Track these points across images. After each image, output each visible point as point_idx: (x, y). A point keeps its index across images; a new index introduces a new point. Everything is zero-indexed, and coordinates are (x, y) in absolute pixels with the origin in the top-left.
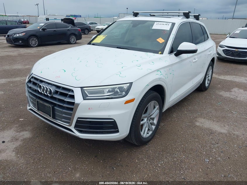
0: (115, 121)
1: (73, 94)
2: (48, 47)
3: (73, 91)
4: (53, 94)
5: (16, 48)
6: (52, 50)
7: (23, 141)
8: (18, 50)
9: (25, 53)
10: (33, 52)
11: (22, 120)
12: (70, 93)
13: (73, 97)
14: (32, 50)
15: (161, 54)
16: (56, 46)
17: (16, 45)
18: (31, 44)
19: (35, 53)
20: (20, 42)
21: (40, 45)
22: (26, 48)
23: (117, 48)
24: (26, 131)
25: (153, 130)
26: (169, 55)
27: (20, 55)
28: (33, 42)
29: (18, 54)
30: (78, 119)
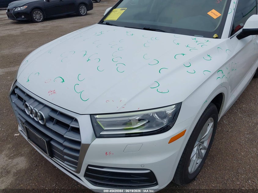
0: (151, 171)
1: (77, 127)
2: (55, 20)
3: (76, 120)
4: (47, 121)
5: (19, 25)
6: (59, 25)
7: (17, 175)
8: (21, 27)
9: (28, 31)
10: (37, 29)
11: (18, 136)
12: (73, 125)
13: (77, 131)
14: (37, 26)
15: (216, 38)
16: (64, 19)
17: (19, 20)
18: (36, 19)
19: (40, 30)
20: (23, 17)
21: (46, 19)
22: (30, 24)
23: (145, 29)
24: (22, 155)
25: (202, 155)
26: (229, 38)
27: (23, 34)
28: (38, 17)
29: (21, 33)
30: (89, 167)
